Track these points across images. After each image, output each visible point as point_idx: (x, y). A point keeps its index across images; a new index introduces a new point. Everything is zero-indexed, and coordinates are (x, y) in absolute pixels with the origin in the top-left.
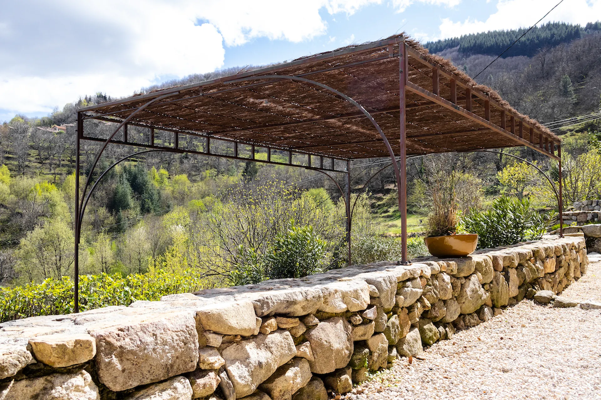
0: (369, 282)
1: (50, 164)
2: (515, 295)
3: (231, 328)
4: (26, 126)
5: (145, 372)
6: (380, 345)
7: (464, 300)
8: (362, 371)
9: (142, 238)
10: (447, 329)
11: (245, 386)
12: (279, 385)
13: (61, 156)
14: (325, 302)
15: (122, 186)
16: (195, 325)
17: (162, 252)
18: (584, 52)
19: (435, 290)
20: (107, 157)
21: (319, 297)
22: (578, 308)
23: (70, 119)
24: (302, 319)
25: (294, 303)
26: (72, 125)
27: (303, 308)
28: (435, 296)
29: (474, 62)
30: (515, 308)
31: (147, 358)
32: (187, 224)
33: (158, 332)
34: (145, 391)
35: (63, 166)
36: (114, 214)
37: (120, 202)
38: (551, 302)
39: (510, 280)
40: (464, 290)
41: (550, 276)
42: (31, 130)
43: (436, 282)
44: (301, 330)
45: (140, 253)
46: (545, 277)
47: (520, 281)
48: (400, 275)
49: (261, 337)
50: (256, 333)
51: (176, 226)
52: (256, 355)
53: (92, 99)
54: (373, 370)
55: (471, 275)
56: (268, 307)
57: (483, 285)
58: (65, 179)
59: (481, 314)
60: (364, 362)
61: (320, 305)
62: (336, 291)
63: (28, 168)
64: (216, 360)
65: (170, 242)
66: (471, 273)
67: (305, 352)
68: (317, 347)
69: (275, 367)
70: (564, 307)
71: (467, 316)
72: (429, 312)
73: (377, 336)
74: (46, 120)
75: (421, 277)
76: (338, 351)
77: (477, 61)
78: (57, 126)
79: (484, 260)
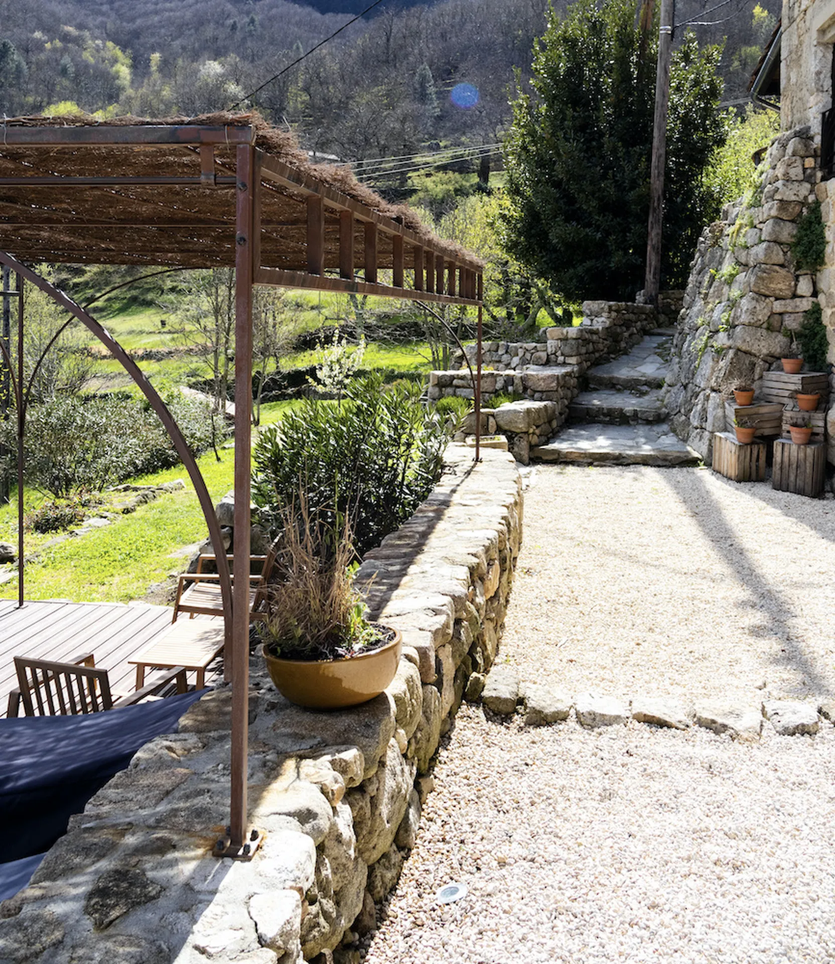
2: (449, 711)
7: (375, 841)
18: (453, 26)
22: (572, 722)
28: (326, 928)
29: (269, 11)
38: (519, 709)
39: (443, 681)
40: (377, 812)
46: (485, 614)
47: (456, 666)
57: (406, 754)
59: (402, 832)
71: (377, 866)
77: (274, 11)
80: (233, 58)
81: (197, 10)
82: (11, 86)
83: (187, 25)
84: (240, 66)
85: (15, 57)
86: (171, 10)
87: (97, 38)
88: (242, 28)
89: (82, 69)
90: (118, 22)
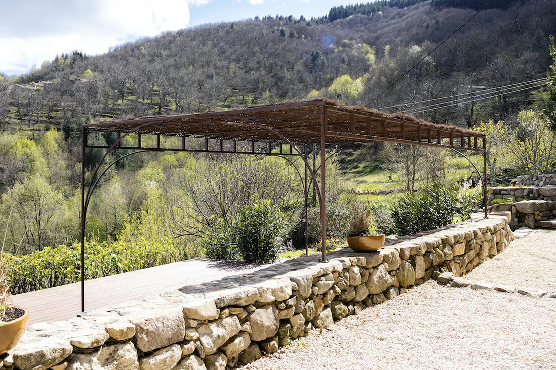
0: (292, 280)
1: (29, 121)
2: (421, 277)
3: (202, 316)
4: (6, 83)
5: (159, 342)
6: (299, 321)
7: (372, 285)
8: (285, 339)
9: (117, 193)
10: (355, 307)
11: (210, 349)
12: (230, 348)
13: (40, 112)
14: (261, 296)
15: (98, 142)
16: (183, 316)
17: (136, 208)
19: (345, 280)
20: (83, 114)
21: (256, 294)
22: (469, 288)
23: (47, 76)
24: (245, 308)
25: (240, 299)
26: (49, 82)
27: (246, 301)
28: (345, 284)
29: (446, 15)
30: (420, 287)
31: (159, 335)
32: (161, 180)
33: (164, 321)
34: (158, 351)
35: (41, 122)
36: (90, 169)
37: (96, 157)
38: (450, 282)
39: (417, 265)
40: (372, 277)
41: (459, 258)
42: (11, 87)
43: (348, 275)
44: (244, 315)
45: (115, 208)
46: (454, 259)
47: (427, 266)
48: (316, 274)
49: (220, 320)
50: (217, 318)
51: (149, 182)
52: (217, 331)
53: (69, 56)
54: (293, 338)
55: (379, 265)
56: (224, 303)
57: (390, 272)
58: (43, 135)
59: (388, 294)
60: (287, 333)
61: (258, 298)
62: (268, 289)
63: (8, 125)
64: (194, 335)
65: (144, 196)
66: (379, 264)
67: (246, 328)
68: (255, 325)
69: (228, 338)
70: (459, 287)
71: (375, 296)
72: (340, 296)
73: (297, 316)
74: (25, 77)
75: (333, 272)
76: (268, 327)
77: (449, 15)
78: (35, 83)
79: (392, 253)
80: (426, 43)
81: (408, 22)
82: (320, 71)
83: (403, 29)
84: (430, 46)
85: (322, 58)
86: (395, 24)
87: (358, 43)
88: (432, 26)
89: (351, 59)
90: (369, 34)
